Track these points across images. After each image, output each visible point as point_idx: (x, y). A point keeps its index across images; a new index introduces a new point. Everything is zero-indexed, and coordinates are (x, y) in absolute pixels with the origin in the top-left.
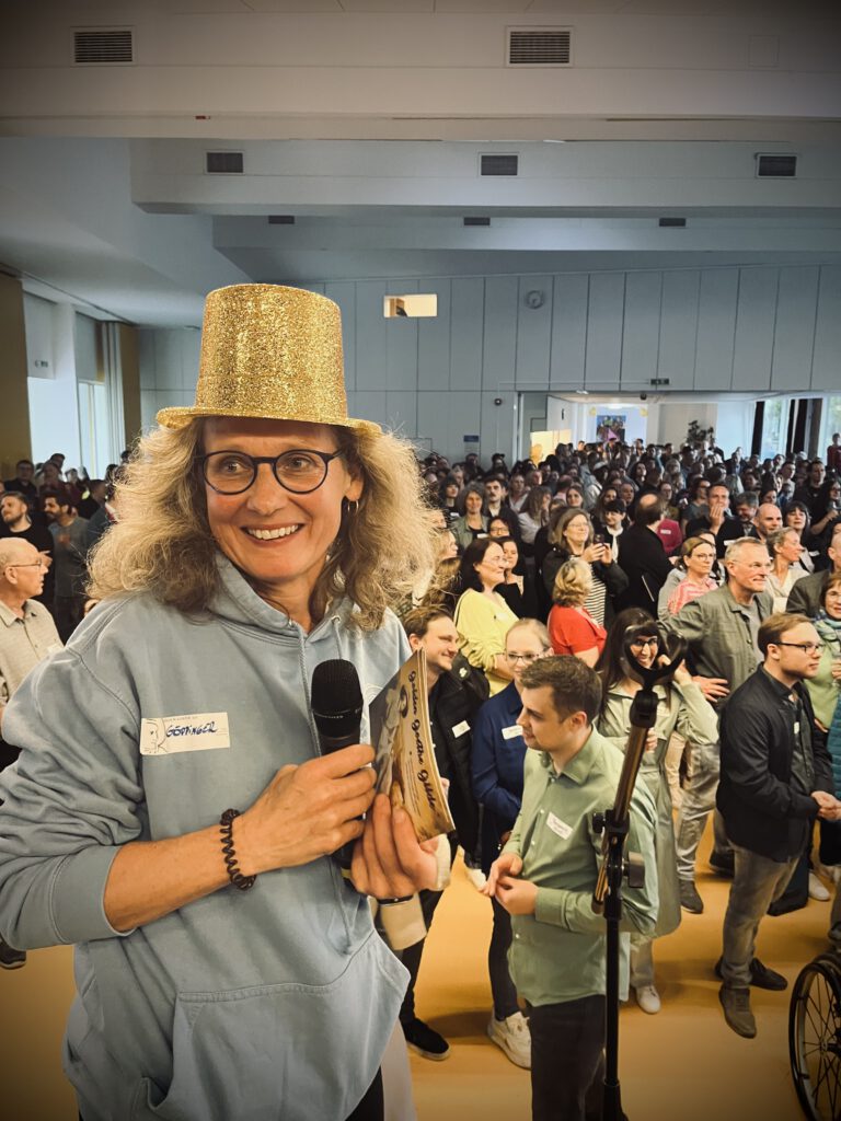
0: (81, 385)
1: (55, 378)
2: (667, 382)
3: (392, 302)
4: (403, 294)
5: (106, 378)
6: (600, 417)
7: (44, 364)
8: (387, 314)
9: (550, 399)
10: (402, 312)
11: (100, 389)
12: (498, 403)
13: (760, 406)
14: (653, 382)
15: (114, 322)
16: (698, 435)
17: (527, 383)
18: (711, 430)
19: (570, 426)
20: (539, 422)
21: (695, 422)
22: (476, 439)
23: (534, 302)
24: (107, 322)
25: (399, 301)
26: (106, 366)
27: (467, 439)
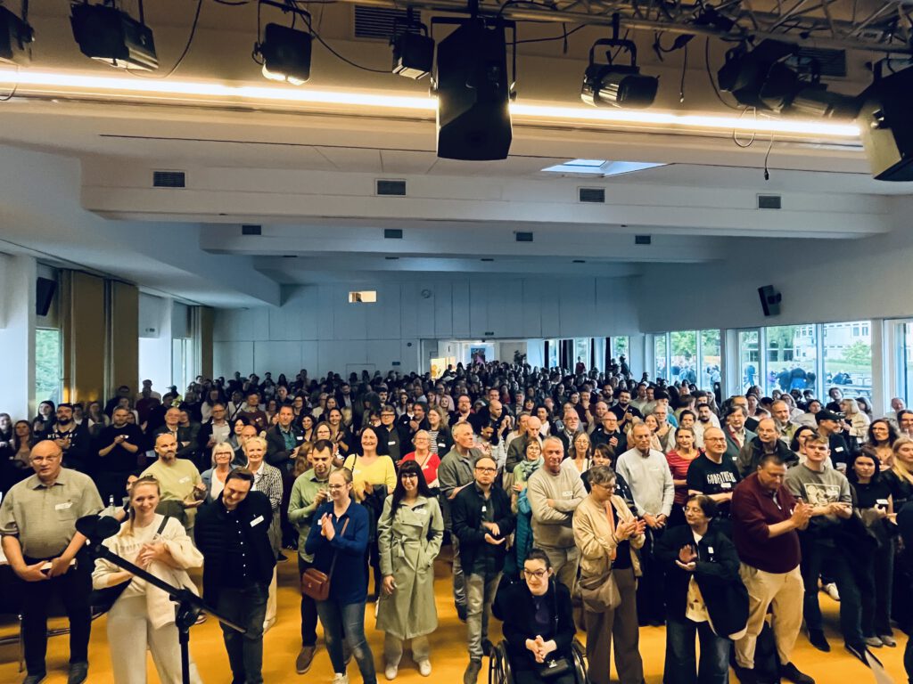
0: (174, 340)
1: (158, 337)
2: (493, 334)
3: (353, 295)
4: (360, 291)
5: (192, 336)
6: (472, 349)
7: (152, 330)
8: (351, 300)
9: (439, 342)
10: (359, 300)
11: (189, 342)
12: (409, 345)
13: (547, 344)
14: (486, 334)
15: (198, 306)
16: (519, 358)
17: (425, 335)
18: (525, 355)
19: (455, 354)
20: (434, 353)
21: (517, 352)
22: (398, 363)
23: (426, 294)
24: (194, 306)
25: (357, 294)
26: (192, 328)
27: (394, 364)
